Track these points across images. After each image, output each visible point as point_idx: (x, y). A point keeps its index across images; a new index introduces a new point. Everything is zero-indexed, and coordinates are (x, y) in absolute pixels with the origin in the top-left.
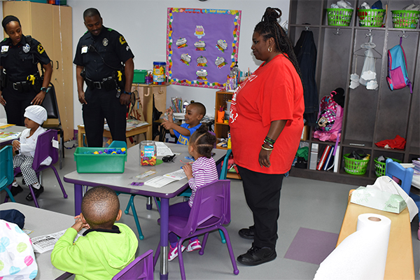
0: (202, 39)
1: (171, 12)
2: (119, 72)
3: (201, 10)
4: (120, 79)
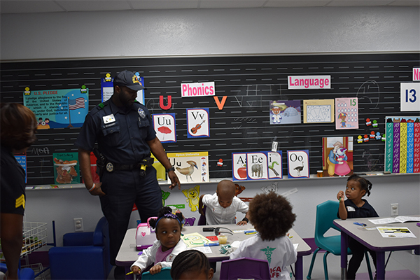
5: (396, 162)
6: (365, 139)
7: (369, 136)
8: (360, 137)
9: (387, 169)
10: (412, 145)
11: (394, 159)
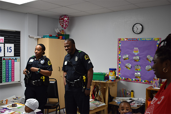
0: (138, 55)
1: (120, 41)
2: (84, 77)
3: (137, 39)
4: (85, 81)
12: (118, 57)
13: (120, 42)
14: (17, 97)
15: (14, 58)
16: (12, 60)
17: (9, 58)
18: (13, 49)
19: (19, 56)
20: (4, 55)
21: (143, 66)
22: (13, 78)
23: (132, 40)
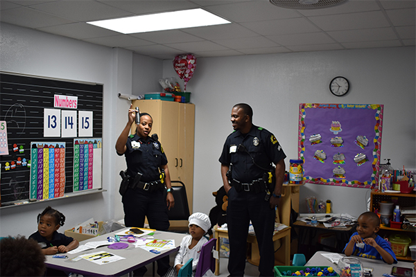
0: (339, 135)
1: (303, 108)
2: (270, 173)
3: (337, 105)
4: (270, 181)
5: (40, 188)
6: (12, 166)
7: (16, 163)
8: (7, 164)
9: (32, 196)
10: (53, 170)
11: (38, 185)
12: (299, 138)
13: (303, 110)
14: (96, 222)
15: (93, 140)
16: (89, 144)
17: (85, 140)
18: (91, 121)
19: (101, 136)
20: (78, 134)
21: (349, 156)
22: (90, 182)
23: (328, 107)
